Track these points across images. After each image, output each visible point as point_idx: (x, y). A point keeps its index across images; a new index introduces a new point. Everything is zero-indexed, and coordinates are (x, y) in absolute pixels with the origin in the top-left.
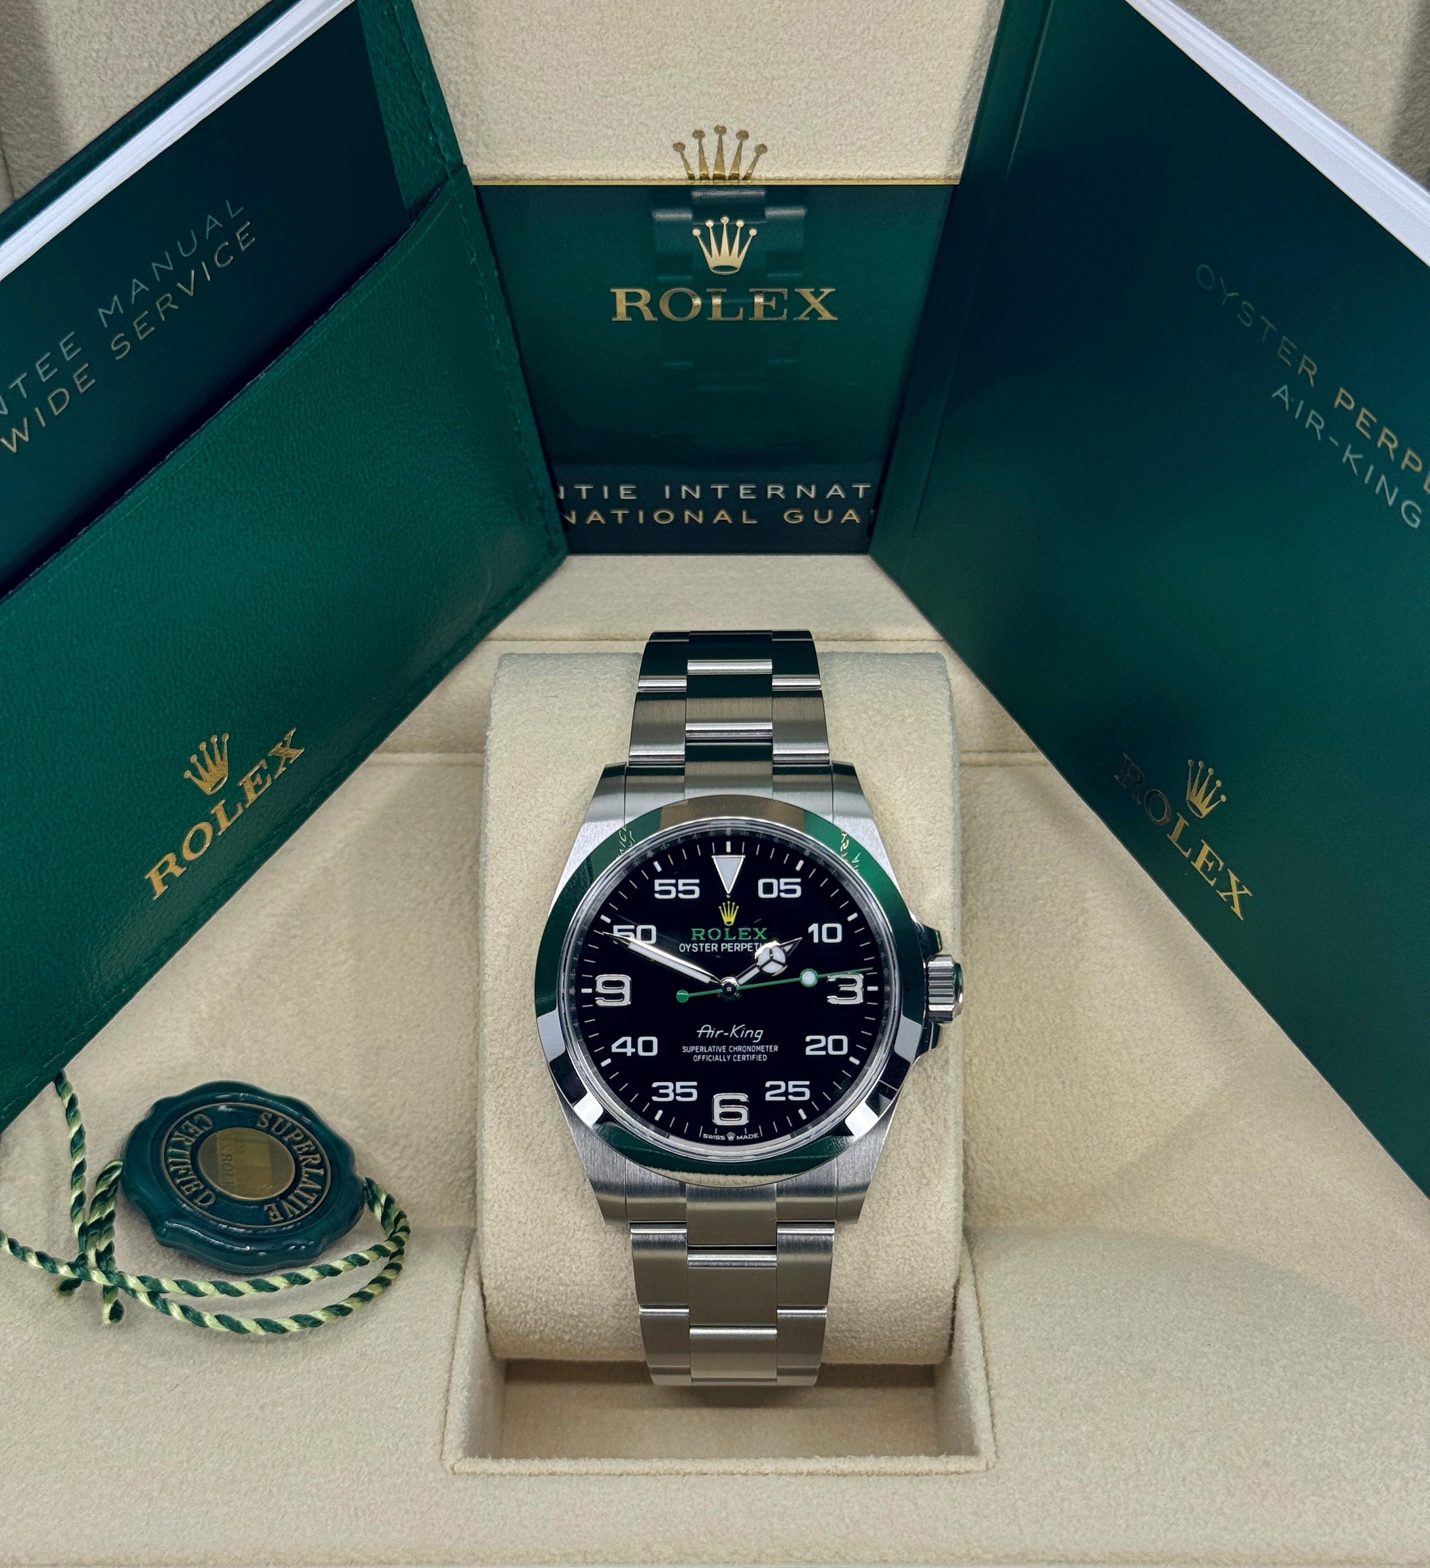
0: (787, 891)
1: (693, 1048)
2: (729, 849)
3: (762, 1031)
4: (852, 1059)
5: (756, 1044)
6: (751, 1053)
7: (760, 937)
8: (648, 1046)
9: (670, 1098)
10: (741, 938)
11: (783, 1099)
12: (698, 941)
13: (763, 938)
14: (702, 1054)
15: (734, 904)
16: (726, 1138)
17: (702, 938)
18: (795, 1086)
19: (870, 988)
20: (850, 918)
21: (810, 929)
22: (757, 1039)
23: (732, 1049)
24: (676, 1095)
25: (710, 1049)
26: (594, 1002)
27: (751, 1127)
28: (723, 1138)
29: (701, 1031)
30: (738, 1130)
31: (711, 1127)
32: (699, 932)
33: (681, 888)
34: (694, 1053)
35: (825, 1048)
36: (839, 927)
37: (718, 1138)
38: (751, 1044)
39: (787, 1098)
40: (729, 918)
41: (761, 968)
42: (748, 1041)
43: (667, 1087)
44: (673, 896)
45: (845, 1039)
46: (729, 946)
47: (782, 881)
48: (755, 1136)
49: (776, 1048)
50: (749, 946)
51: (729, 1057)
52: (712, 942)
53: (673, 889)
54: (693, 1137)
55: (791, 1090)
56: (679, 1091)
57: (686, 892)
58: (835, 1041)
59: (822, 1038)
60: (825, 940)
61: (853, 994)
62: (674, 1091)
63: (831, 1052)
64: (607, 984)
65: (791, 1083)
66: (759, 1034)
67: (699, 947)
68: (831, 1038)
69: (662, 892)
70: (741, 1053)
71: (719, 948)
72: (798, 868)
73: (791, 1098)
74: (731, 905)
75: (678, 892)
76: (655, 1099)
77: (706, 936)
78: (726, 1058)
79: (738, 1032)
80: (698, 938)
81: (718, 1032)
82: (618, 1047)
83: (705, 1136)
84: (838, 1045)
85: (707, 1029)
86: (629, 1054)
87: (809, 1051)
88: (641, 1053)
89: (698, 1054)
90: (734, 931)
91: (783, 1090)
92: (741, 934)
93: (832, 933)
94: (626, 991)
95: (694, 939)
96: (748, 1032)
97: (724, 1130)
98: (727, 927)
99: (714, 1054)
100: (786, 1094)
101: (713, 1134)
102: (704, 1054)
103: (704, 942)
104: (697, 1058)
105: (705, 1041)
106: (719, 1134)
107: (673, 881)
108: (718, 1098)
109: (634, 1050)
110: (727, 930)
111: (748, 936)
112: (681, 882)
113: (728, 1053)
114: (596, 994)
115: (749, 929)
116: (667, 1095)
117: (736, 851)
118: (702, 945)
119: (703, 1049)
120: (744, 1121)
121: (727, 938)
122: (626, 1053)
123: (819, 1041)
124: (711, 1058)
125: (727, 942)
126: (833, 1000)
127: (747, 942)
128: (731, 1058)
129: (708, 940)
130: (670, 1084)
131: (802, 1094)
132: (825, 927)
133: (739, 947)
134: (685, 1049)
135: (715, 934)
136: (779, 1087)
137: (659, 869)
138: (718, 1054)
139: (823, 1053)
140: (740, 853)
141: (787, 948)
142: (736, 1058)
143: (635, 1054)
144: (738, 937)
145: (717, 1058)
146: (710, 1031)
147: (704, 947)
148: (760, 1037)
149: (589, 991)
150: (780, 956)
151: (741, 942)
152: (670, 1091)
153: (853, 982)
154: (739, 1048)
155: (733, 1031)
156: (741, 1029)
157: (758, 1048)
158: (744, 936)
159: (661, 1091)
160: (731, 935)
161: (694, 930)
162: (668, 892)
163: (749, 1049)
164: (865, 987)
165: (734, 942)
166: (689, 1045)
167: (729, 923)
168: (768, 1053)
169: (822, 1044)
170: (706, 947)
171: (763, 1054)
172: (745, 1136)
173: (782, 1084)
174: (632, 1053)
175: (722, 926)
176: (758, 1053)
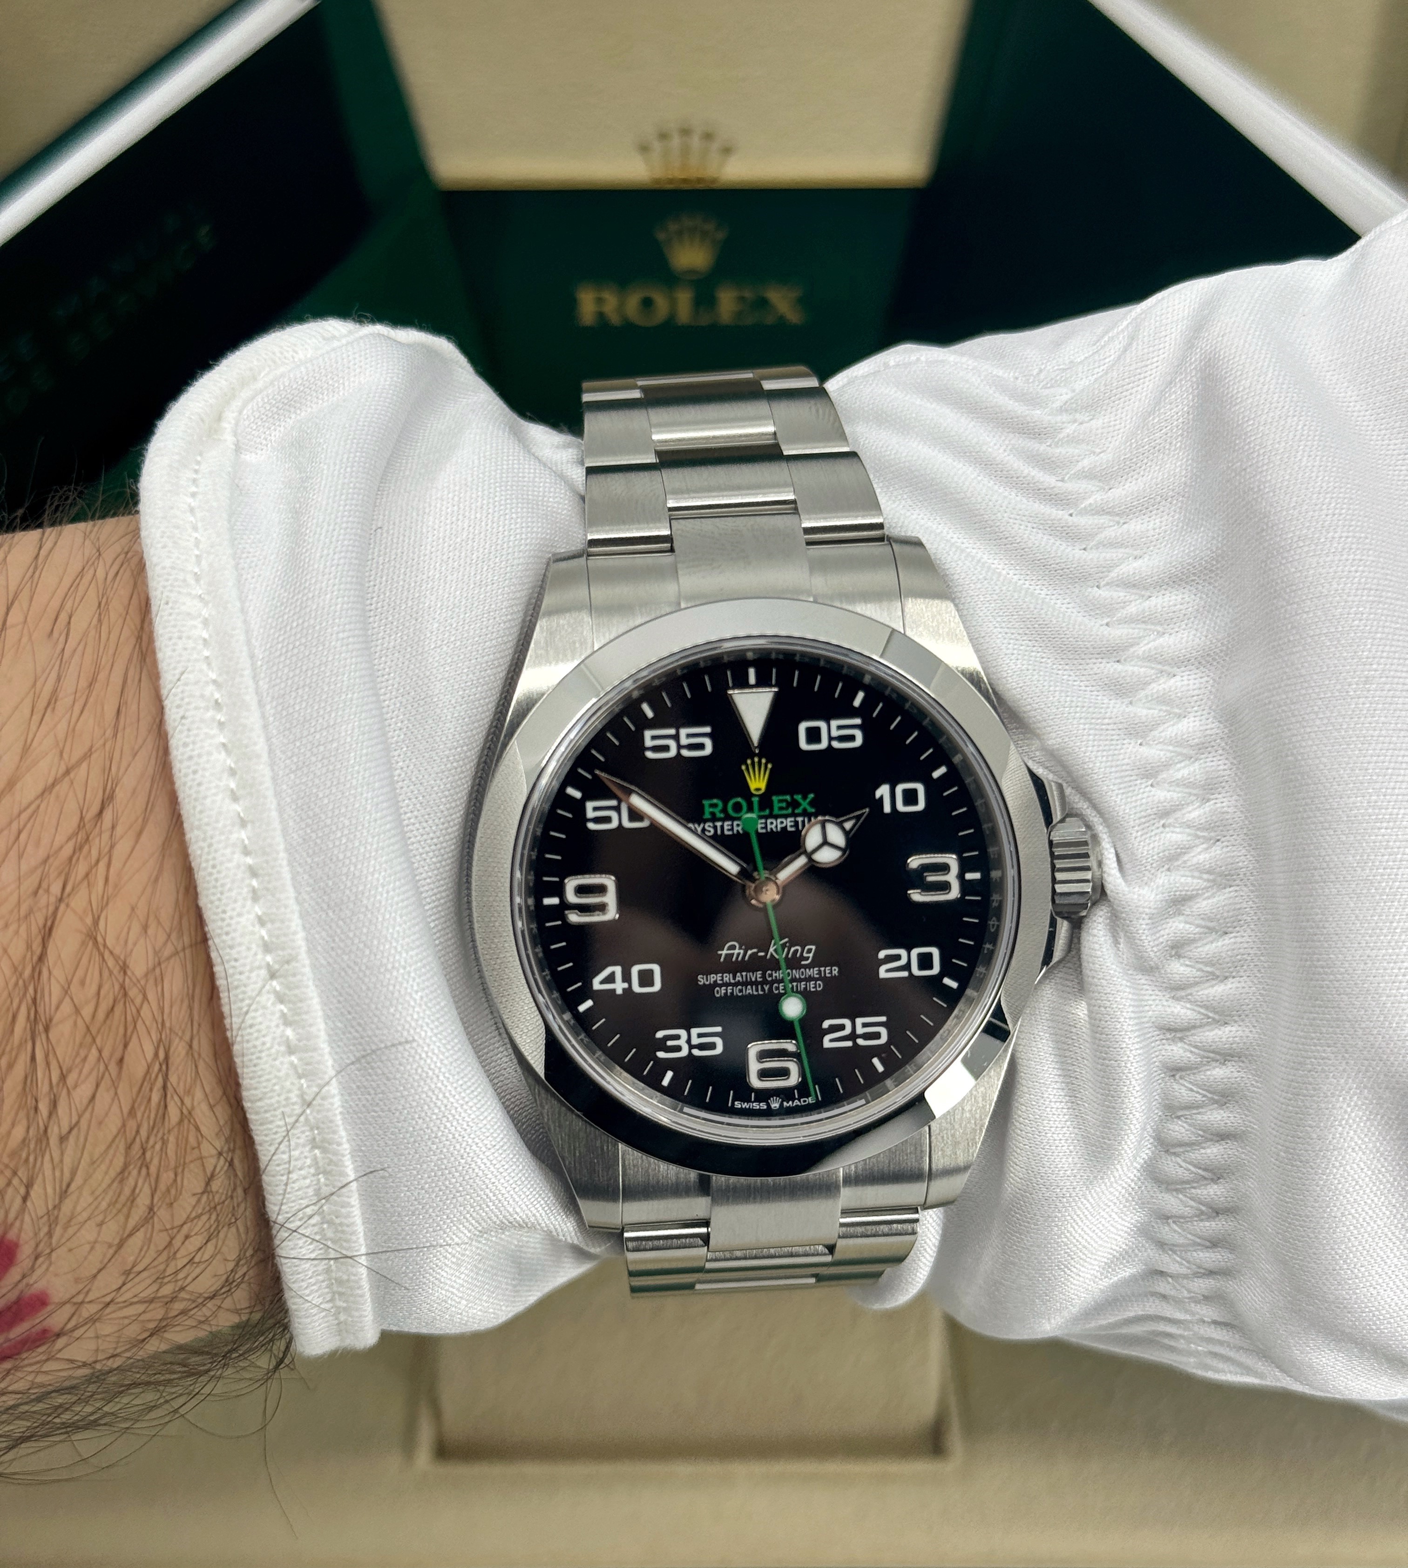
0: (841, 739)
1: (712, 978)
2: (752, 680)
3: (813, 947)
4: (947, 981)
5: (805, 967)
6: (800, 980)
7: (805, 810)
8: (646, 978)
9: (684, 1053)
10: (776, 811)
11: (849, 1044)
12: (714, 819)
13: (811, 810)
14: (727, 985)
15: (764, 761)
16: (768, 1105)
17: (719, 815)
18: (865, 1025)
19: (969, 876)
20: (936, 774)
21: (878, 793)
22: (807, 958)
23: (770, 975)
24: (691, 1047)
25: (739, 978)
26: (564, 918)
27: (802, 1089)
28: (763, 1106)
29: (724, 952)
30: (786, 1094)
31: (745, 1091)
32: (714, 806)
33: (684, 741)
34: (715, 984)
35: (907, 967)
36: (920, 788)
37: (756, 1106)
38: (799, 967)
39: (855, 1043)
40: (758, 783)
41: (809, 856)
42: (795, 963)
43: (677, 1037)
44: (673, 753)
45: (935, 952)
46: (759, 824)
47: (834, 723)
49: (836, 971)
50: (789, 823)
51: (767, 988)
52: (733, 819)
53: (672, 744)
54: (719, 1106)
55: (860, 1030)
56: (695, 1041)
57: (691, 747)
58: (921, 956)
59: (903, 952)
60: (901, 807)
61: (945, 887)
62: (689, 1041)
63: (916, 971)
64: (581, 890)
65: (859, 1021)
66: (809, 951)
67: (715, 828)
68: (915, 952)
69: (656, 749)
71: (745, 828)
72: (857, 703)
73: (861, 1042)
74: (760, 763)
75: (679, 747)
76: (661, 1055)
77: (724, 810)
78: (763, 989)
79: (779, 951)
80: (713, 814)
81: (749, 952)
82: (602, 982)
83: (738, 1105)
84: (925, 961)
85: (733, 947)
86: (619, 991)
87: (883, 973)
88: (637, 988)
89: (721, 986)
90: (765, 801)
91: (848, 1031)
92: (776, 805)
93: (910, 797)
94: (610, 898)
95: (707, 815)
96: (793, 949)
97: (764, 1095)
98: (756, 796)
99: (745, 984)
100: (853, 1036)
101: (749, 1101)
102: (729, 984)
103: (723, 820)
104: (720, 992)
105: (731, 966)
106: (758, 1100)
107: (672, 731)
108: (754, 1049)
109: (626, 985)
110: (755, 800)
111: (787, 808)
112: (683, 732)
113: (765, 982)
114: (565, 906)
115: (788, 798)
116: (678, 1049)
117: (762, 682)
118: (719, 824)
119: (728, 978)
120: (794, 1080)
121: (756, 812)
122: (614, 990)
123: (898, 958)
124: (741, 991)
126: (916, 896)
127: (786, 816)
128: (771, 989)
129: (728, 817)
130: (683, 1033)
131: (877, 1036)
132: (900, 788)
133: (775, 825)
134: (702, 980)
135: (737, 807)
136: (842, 1027)
137: (650, 714)
138: (752, 983)
139: (905, 974)
140: (770, 685)
141: (848, 825)
142: (777, 988)
143: (628, 991)
144: (772, 809)
145: (749, 990)
146: (736, 951)
147: (722, 827)
148: (811, 955)
149: (555, 901)
150: (836, 836)
151: (776, 817)
152: (682, 1042)
153: (945, 868)
155: (771, 950)
156: (783, 946)
157: (809, 972)
158: (781, 808)
159: (669, 1043)
160: (762, 808)
161: (706, 803)
162: (666, 748)
163: (797, 973)
164: (961, 876)
165: (766, 817)
166: (707, 973)
167: (758, 789)
168: (825, 979)
169: (903, 961)
170: (726, 828)
171: (816, 980)
172: (796, 1103)
173: (847, 1022)
174: (624, 990)
175: (747, 793)
176: (810, 979)
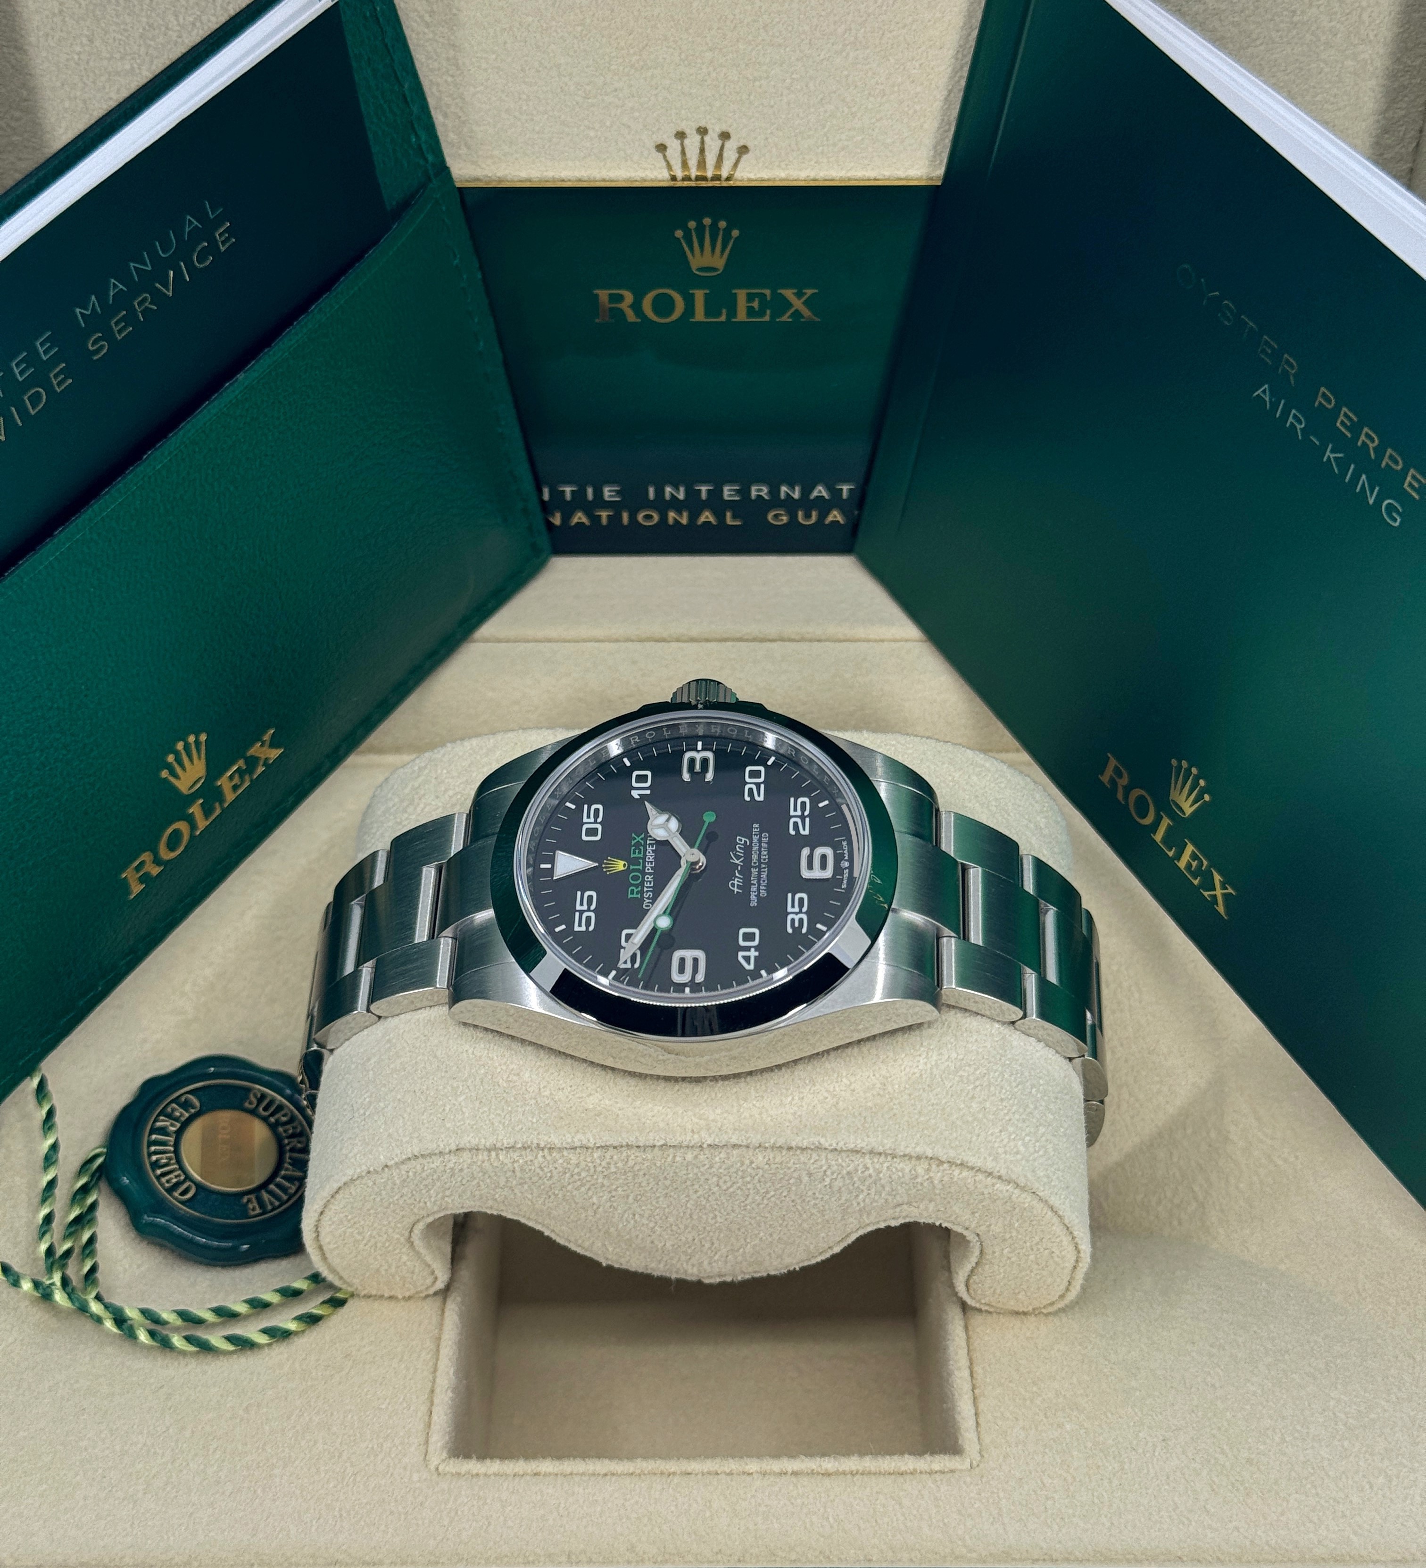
0: (596, 816)
1: (753, 897)
2: (549, 865)
3: (738, 837)
4: (769, 763)
5: (751, 843)
6: (760, 847)
7: (642, 839)
9: (805, 917)
10: (641, 856)
11: (807, 820)
12: (642, 892)
13: (643, 836)
14: (759, 889)
15: (606, 861)
16: (846, 868)
17: (639, 889)
18: (795, 810)
19: (699, 746)
20: (628, 765)
21: (636, 797)
22: (745, 841)
23: (755, 863)
24: (800, 912)
25: (755, 882)
26: (700, 983)
27: (836, 847)
28: (846, 871)
29: (736, 890)
30: (838, 858)
31: (835, 881)
32: (632, 892)
33: (585, 907)
34: (758, 896)
35: (758, 785)
36: (636, 774)
37: (846, 875)
38: (750, 846)
39: (807, 817)
40: (620, 865)
41: (672, 836)
42: (748, 849)
43: (793, 920)
44: (592, 915)
45: (748, 768)
46: (648, 866)
47: (585, 820)
48: (845, 843)
49: (756, 826)
50: (650, 849)
51: (763, 866)
52: (643, 880)
53: (585, 915)
54: (845, 897)
55: (799, 813)
56: (797, 909)
57: (589, 903)
58: (750, 777)
59: (747, 787)
60: (647, 784)
61: (704, 760)
62: (796, 914)
63: (761, 780)
64: (681, 972)
65: (792, 813)
66: (740, 840)
67: (647, 891)
68: (747, 779)
69: (588, 925)
70: (760, 855)
71: (650, 874)
72: (573, 807)
73: (806, 813)
74: (607, 863)
75: (589, 910)
76: (804, 930)
77: (637, 886)
78: (764, 868)
79: (738, 857)
80: (638, 892)
81: (737, 875)
82: (748, 962)
83: (844, 886)
84: (755, 774)
85: (733, 885)
86: (757, 954)
87: (760, 799)
88: (756, 943)
89: (759, 893)
90: (633, 861)
91: (799, 820)
92: (637, 855)
93: (642, 779)
94: (689, 954)
95: (639, 896)
96: (738, 849)
97: (838, 870)
98: (629, 867)
99: (759, 878)
100: (803, 818)
101: (841, 880)
102: (759, 887)
103: (643, 887)
104: (763, 893)
105: (746, 886)
106: (842, 874)
107: (577, 914)
108: (806, 874)
109: (753, 950)
110: (632, 867)
111: (640, 848)
112: (578, 907)
113: (759, 867)
114: (691, 983)
115: (633, 848)
116: (801, 920)
117: (551, 859)
118: (645, 889)
119: (754, 888)
120: (828, 851)
121: (641, 867)
122: (755, 956)
123: (750, 790)
124: (764, 881)
125: (644, 867)
126: (709, 778)
127: (645, 850)
128: (764, 864)
129: (642, 884)
130: (790, 917)
131: (803, 804)
132: (635, 785)
133: (650, 856)
134: (754, 904)
135: (635, 878)
136: (796, 824)
137: (565, 926)
138: (759, 875)
139: (762, 786)
140: (554, 856)
141: (655, 813)
142: (764, 860)
143: (757, 948)
144: (640, 858)
145: (764, 876)
146: (736, 882)
147: (647, 887)
148: (743, 839)
149: (687, 988)
150: (662, 820)
151: (645, 855)
152: (797, 918)
153: (692, 760)
154: (755, 857)
155: (737, 862)
156: (735, 855)
157: (755, 841)
158: (639, 853)
159: (796, 925)
160: (637, 864)
161: (630, 896)
162: (588, 919)
163: (755, 848)
164: (699, 751)
165: (644, 861)
166: (749, 900)
167: (624, 865)
168: (761, 833)
169: (754, 787)
170: (648, 885)
171: (761, 837)
172: (846, 852)
173: (792, 821)
174: (756, 950)
175: (627, 872)
176: (760, 841)
